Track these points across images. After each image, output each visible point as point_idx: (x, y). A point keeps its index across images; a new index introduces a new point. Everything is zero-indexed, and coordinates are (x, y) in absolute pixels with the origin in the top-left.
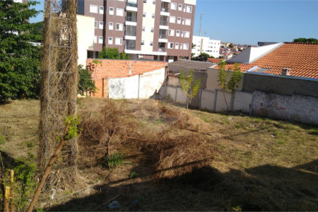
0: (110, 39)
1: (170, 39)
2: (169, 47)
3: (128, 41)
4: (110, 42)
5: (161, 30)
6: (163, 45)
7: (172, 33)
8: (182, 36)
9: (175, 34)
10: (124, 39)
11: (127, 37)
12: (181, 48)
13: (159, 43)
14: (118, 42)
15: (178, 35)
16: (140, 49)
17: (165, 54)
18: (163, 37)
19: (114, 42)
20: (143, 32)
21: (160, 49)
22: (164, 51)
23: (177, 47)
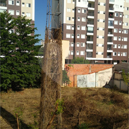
0: (78, 52)
1: (114, 50)
2: (114, 54)
3: (88, 52)
4: (78, 54)
5: (108, 45)
6: (110, 54)
7: (116, 47)
8: (122, 48)
9: (117, 47)
10: (86, 52)
11: (88, 50)
12: (122, 55)
13: (108, 53)
14: (82, 53)
15: (119, 47)
16: (95, 57)
17: (111, 59)
18: (109, 49)
19: (80, 53)
20: (97, 47)
21: (108, 57)
22: (110, 57)
23: (119, 55)
